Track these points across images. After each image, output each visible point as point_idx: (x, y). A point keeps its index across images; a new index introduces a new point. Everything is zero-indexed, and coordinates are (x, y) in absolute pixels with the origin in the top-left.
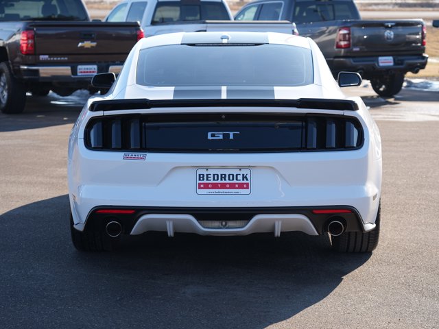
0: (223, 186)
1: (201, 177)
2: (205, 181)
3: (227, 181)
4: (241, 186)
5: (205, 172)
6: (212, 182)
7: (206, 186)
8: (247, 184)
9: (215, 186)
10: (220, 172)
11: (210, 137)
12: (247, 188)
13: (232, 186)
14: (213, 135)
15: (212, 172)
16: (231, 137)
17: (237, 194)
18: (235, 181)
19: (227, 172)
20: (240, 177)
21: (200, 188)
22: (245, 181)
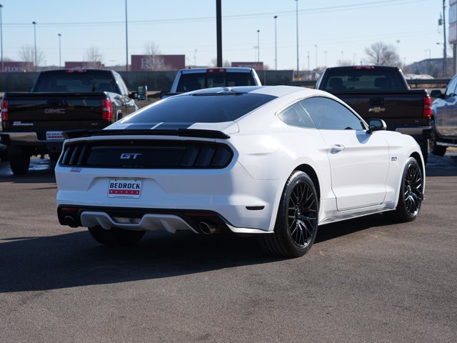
0: (124, 192)
1: (112, 185)
2: (114, 189)
3: (127, 189)
4: (135, 193)
5: (114, 182)
6: (118, 189)
7: (114, 192)
8: (139, 191)
9: (119, 192)
10: (123, 182)
11: (122, 157)
12: (138, 194)
13: (129, 192)
14: (124, 156)
15: (118, 182)
16: (135, 158)
17: (131, 198)
18: (131, 189)
19: (128, 182)
20: (135, 186)
21: (110, 193)
22: (138, 189)
